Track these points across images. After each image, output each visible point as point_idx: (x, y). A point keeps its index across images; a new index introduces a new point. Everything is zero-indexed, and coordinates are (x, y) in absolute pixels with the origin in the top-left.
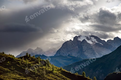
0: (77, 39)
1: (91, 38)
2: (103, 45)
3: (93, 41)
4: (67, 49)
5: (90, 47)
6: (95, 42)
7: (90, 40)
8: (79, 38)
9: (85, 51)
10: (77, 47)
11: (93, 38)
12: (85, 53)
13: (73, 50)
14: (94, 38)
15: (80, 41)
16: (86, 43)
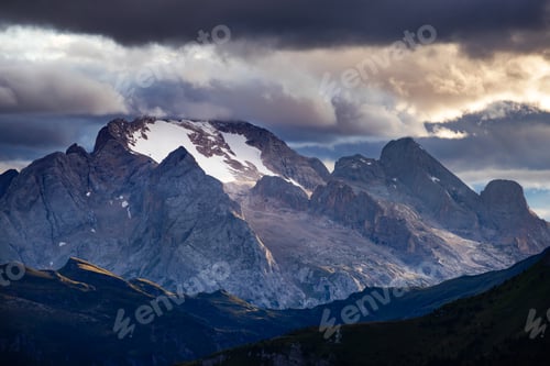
0: (126, 140)
1: (221, 142)
2: (310, 194)
3: (236, 165)
4: (48, 217)
5: (222, 206)
6: (253, 170)
7: (219, 152)
8: (137, 134)
9: (188, 234)
10: (125, 204)
11: (237, 142)
12: (181, 247)
13: (92, 224)
14: (243, 139)
15: (149, 160)
16: (195, 179)
